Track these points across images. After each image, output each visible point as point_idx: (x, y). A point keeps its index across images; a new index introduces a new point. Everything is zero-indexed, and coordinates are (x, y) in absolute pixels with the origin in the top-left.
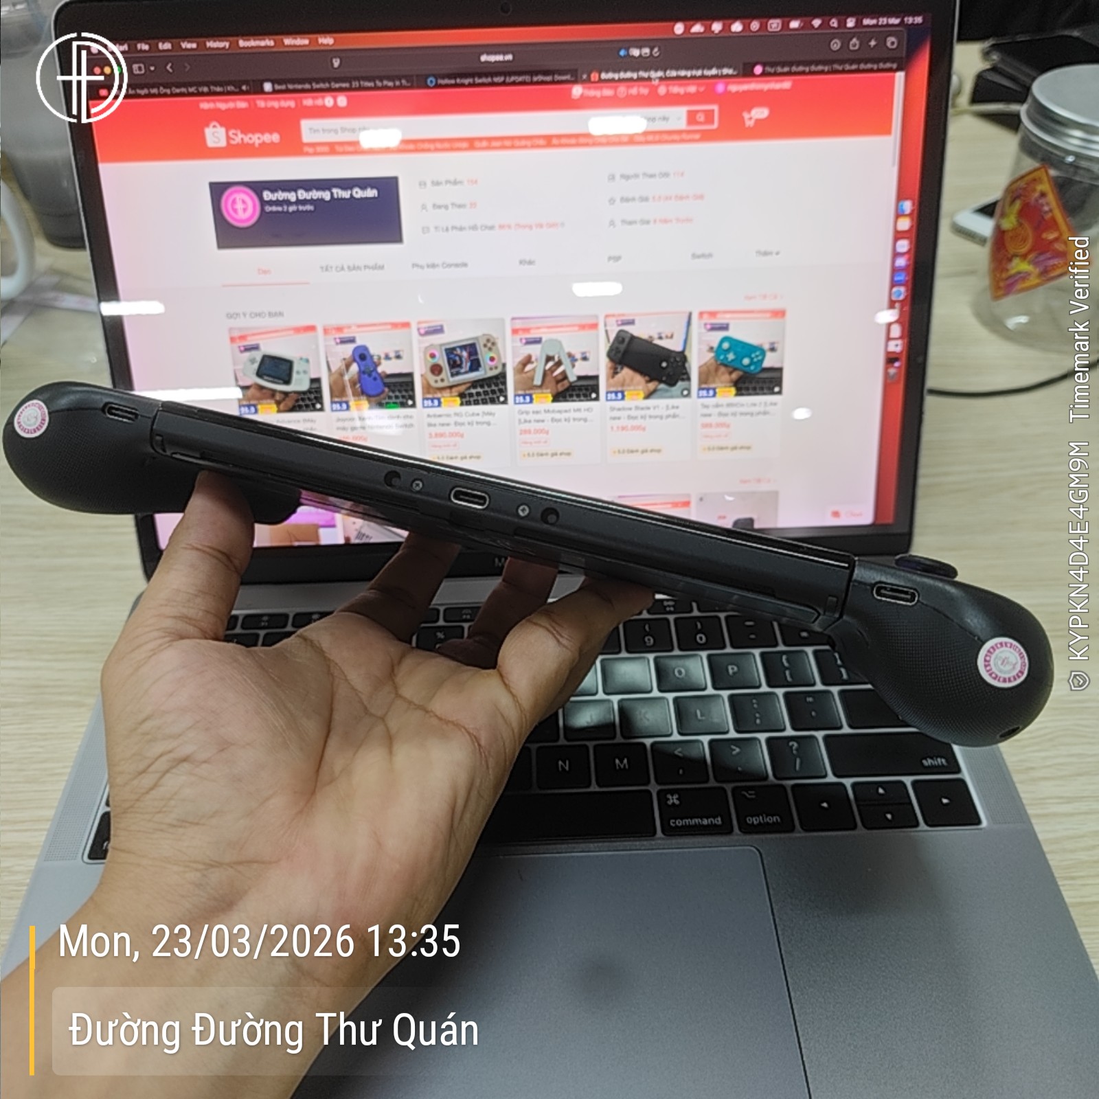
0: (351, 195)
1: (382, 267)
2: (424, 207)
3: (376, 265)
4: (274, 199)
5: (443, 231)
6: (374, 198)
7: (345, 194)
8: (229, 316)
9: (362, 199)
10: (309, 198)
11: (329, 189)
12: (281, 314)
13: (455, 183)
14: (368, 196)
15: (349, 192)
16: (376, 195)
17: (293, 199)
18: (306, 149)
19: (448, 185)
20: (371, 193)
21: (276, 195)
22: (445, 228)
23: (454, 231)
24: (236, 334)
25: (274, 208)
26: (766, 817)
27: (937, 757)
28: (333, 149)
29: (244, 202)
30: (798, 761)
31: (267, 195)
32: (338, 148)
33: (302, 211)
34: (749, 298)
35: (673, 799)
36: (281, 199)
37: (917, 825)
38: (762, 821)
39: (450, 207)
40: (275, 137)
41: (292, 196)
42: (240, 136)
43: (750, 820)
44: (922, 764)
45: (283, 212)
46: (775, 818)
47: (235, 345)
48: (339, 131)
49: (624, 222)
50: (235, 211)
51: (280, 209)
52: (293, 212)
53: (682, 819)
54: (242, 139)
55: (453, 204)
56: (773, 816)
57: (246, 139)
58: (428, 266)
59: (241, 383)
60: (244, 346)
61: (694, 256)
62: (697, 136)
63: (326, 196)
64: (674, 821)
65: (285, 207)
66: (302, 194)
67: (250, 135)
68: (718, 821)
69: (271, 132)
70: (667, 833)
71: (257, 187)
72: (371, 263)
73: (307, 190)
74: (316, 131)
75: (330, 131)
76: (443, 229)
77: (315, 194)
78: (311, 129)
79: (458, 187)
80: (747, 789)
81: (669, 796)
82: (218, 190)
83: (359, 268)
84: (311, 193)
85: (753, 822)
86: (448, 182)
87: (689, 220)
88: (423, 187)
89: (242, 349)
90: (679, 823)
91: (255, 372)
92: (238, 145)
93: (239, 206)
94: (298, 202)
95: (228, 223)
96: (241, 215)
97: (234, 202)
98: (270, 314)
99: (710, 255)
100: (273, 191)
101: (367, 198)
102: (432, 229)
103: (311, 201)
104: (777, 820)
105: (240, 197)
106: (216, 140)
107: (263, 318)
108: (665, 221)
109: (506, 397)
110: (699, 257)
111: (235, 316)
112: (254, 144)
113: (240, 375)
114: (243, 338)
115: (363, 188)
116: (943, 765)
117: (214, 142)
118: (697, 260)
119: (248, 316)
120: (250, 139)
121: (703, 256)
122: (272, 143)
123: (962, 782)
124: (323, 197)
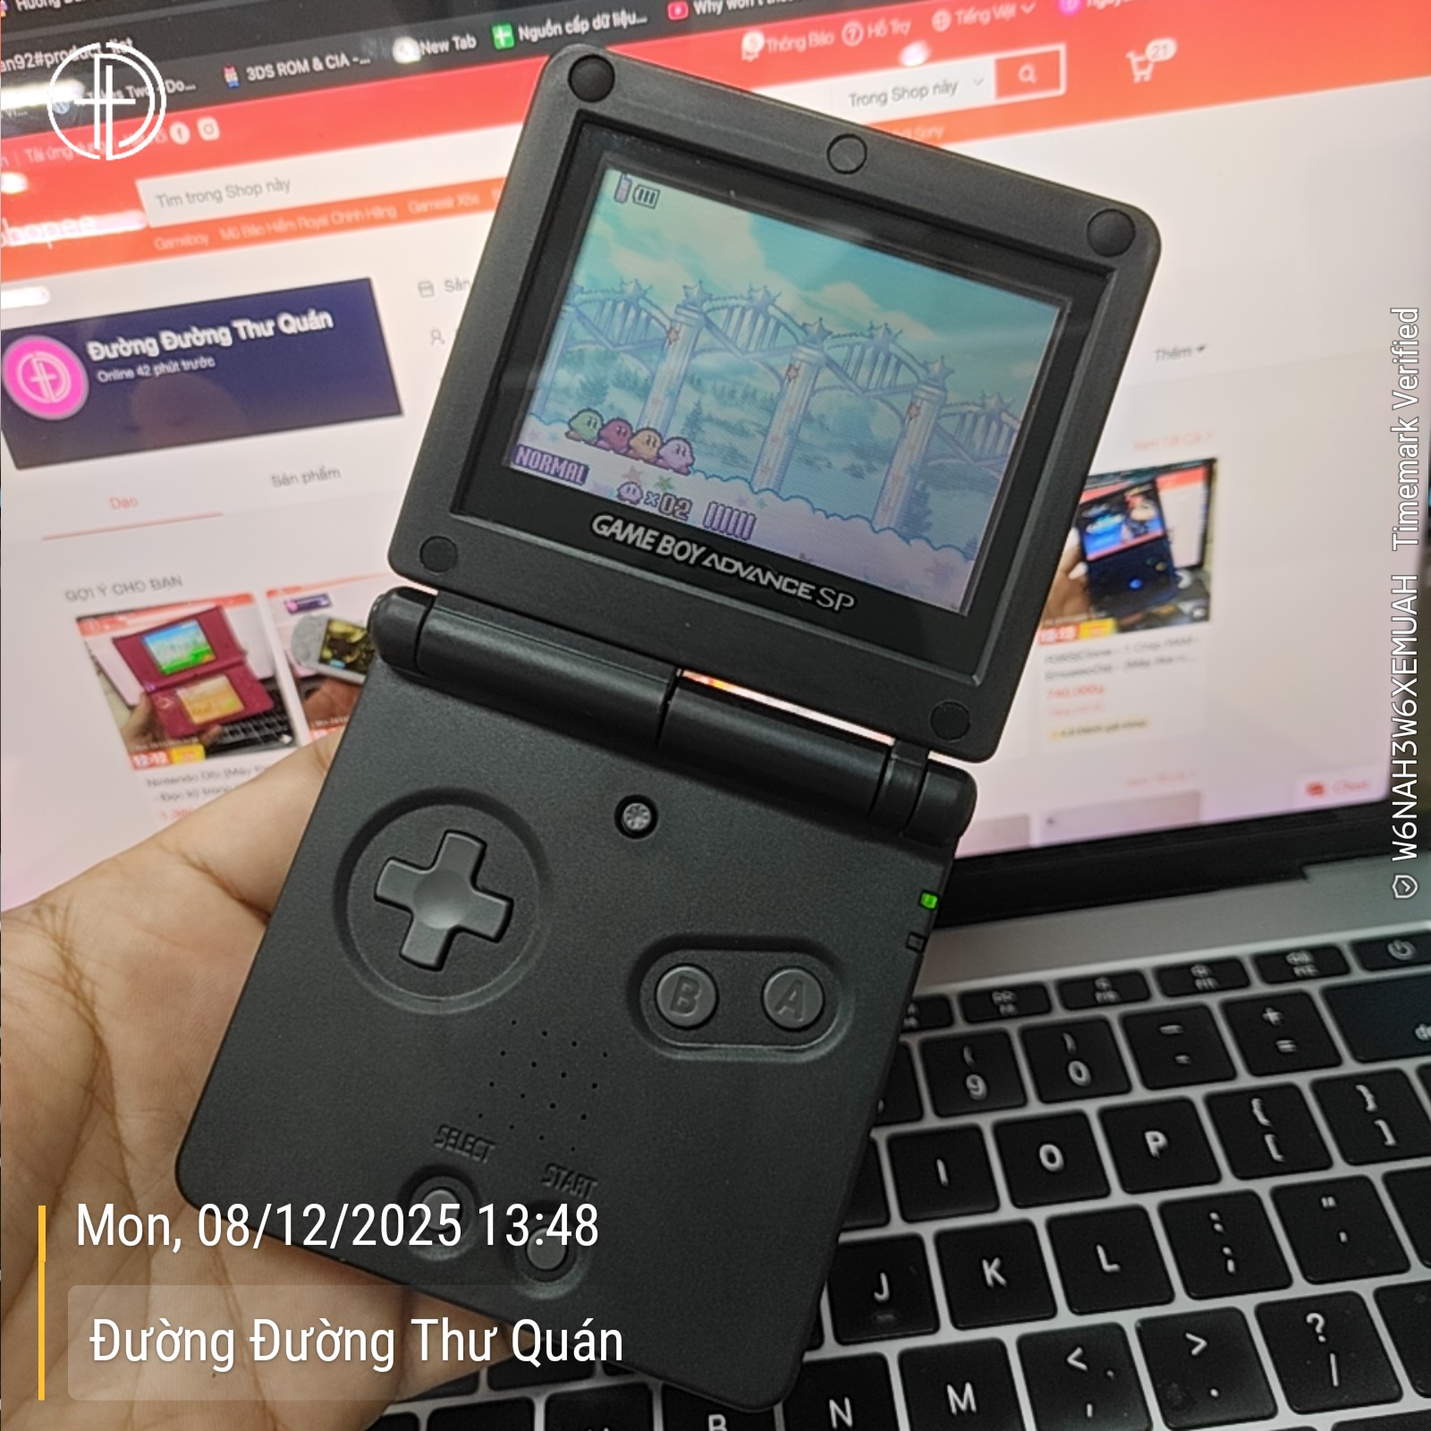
0: (276, 329)
2: (437, 336)
4: (114, 355)
6: (327, 328)
7: (265, 330)
8: (72, 596)
9: (300, 333)
10: (187, 345)
11: (228, 324)
12: (176, 581)
14: (314, 328)
15: (270, 324)
16: (331, 324)
17: (154, 352)
18: (159, 244)
20: (317, 321)
21: (114, 346)
25: (118, 374)
28: (212, 235)
31: (97, 350)
32: (230, 233)
33: (185, 372)
36: (127, 354)
41: (149, 347)
45: (137, 379)
48: (224, 193)
51: (129, 374)
52: (161, 375)
57: (25, 236)
63: (223, 337)
65: (140, 369)
66: (170, 340)
67: (30, 227)
69: (75, 216)
71: (71, 334)
73: (180, 330)
74: (173, 200)
75: (203, 196)
77: (198, 337)
78: (160, 197)
84: (187, 336)
88: (426, 292)
94: (165, 356)
98: (154, 583)
100: (107, 340)
101: (310, 332)
103: (193, 352)
107: (142, 591)
111: (83, 596)
112: (43, 245)
115: (300, 312)
120: (33, 234)
124: (217, 341)
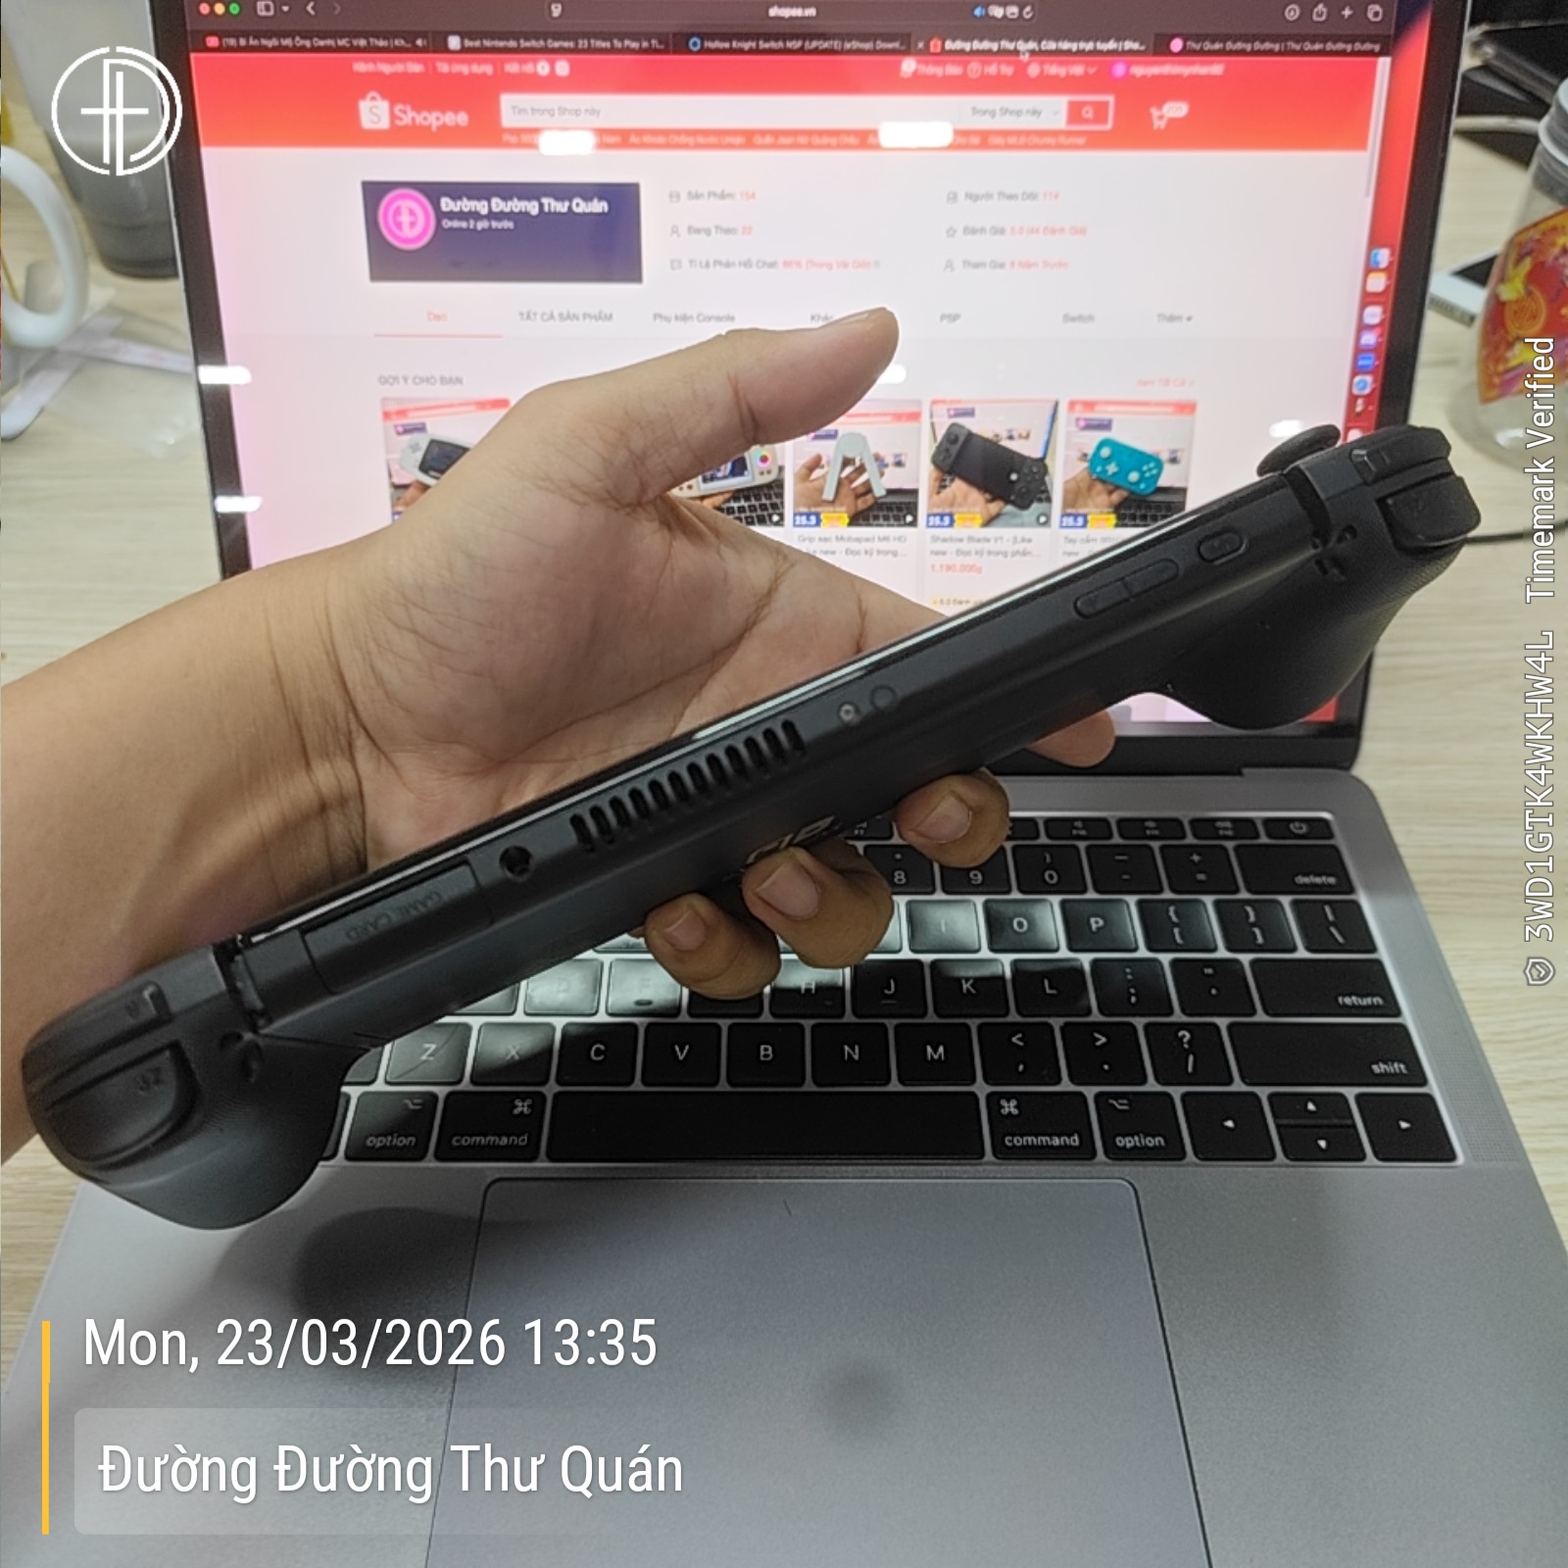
0: (570, 208)
1: (610, 317)
2: (675, 230)
3: (600, 313)
4: (457, 209)
5: (701, 266)
6: (602, 214)
7: (561, 207)
8: (384, 380)
9: (585, 214)
10: (507, 210)
11: (538, 199)
12: (459, 381)
13: (723, 196)
14: (594, 211)
15: (567, 204)
16: (606, 209)
17: (484, 211)
18: (506, 137)
19: (712, 199)
20: (599, 206)
21: (459, 203)
22: (704, 263)
23: (718, 267)
24: (392, 407)
25: (456, 224)
26: (1145, 1138)
27: (1393, 1062)
29: (412, 213)
30: (1191, 1058)
31: (447, 204)
33: (497, 230)
34: (1144, 383)
35: (1009, 1107)
36: (466, 210)
37: (1363, 1157)
38: (1138, 1144)
39: (713, 231)
40: (462, 118)
41: (482, 207)
42: (411, 114)
43: (1121, 1141)
44: (1372, 1070)
45: (468, 229)
46: (1157, 1139)
47: (390, 424)
48: (556, 112)
49: (966, 263)
50: (399, 225)
51: (464, 225)
52: (483, 230)
53: (1022, 1136)
54: (413, 119)
55: (717, 227)
56: (1154, 1137)
57: (419, 119)
58: (677, 318)
59: (397, 481)
60: (403, 426)
61: (1067, 318)
62: (1082, 141)
63: (533, 208)
64: (1010, 1138)
65: (472, 222)
66: (497, 205)
67: (425, 114)
68: (1075, 1140)
69: (456, 111)
70: (999, 1156)
71: (432, 191)
72: (594, 311)
73: (505, 198)
74: (522, 111)
75: (542, 112)
76: (701, 263)
77: (517, 205)
78: (514, 108)
79: (727, 202)
80: (1117, 1096)
81: (1004, 1103)
82: (375, 193)
83: (576, 317)
84: (510, 203)
85: (1125, 1146)
86: (712, 194)
87: (1061, 265)
88: (675, 199)
89: (400, 429)
90: (1018, 1141)
91: (418, 464)
92: (406, 127)
93: (405, 219)
94: (492, 216)
95: (389, 245)
96: (408, 232)
97: (398, 212)
98: (443, 380)
99: (1090, 318)
100: (455, 197)
101: (591, 214)
102: (686, 264)
103: (509, 216)
104: (1159, 1142)
105: (406, 205)
106: (375, 119)
107: (433, 384)
108: (1028, 265)
109: (781, 516)
110: (1073, 319)
111: (391, 380)
112: (430, 126)
113: (395, 468)
114: (402, 413)
115: (587, 198)
116: (1401, 1073)
117: (373, 122)
118: (1070, 325)
119: (410, 381)
120: (425, 119)
121: (1080, 318)
122: (457, 127)
123: (1429, 1099)
124: (528, 209)
